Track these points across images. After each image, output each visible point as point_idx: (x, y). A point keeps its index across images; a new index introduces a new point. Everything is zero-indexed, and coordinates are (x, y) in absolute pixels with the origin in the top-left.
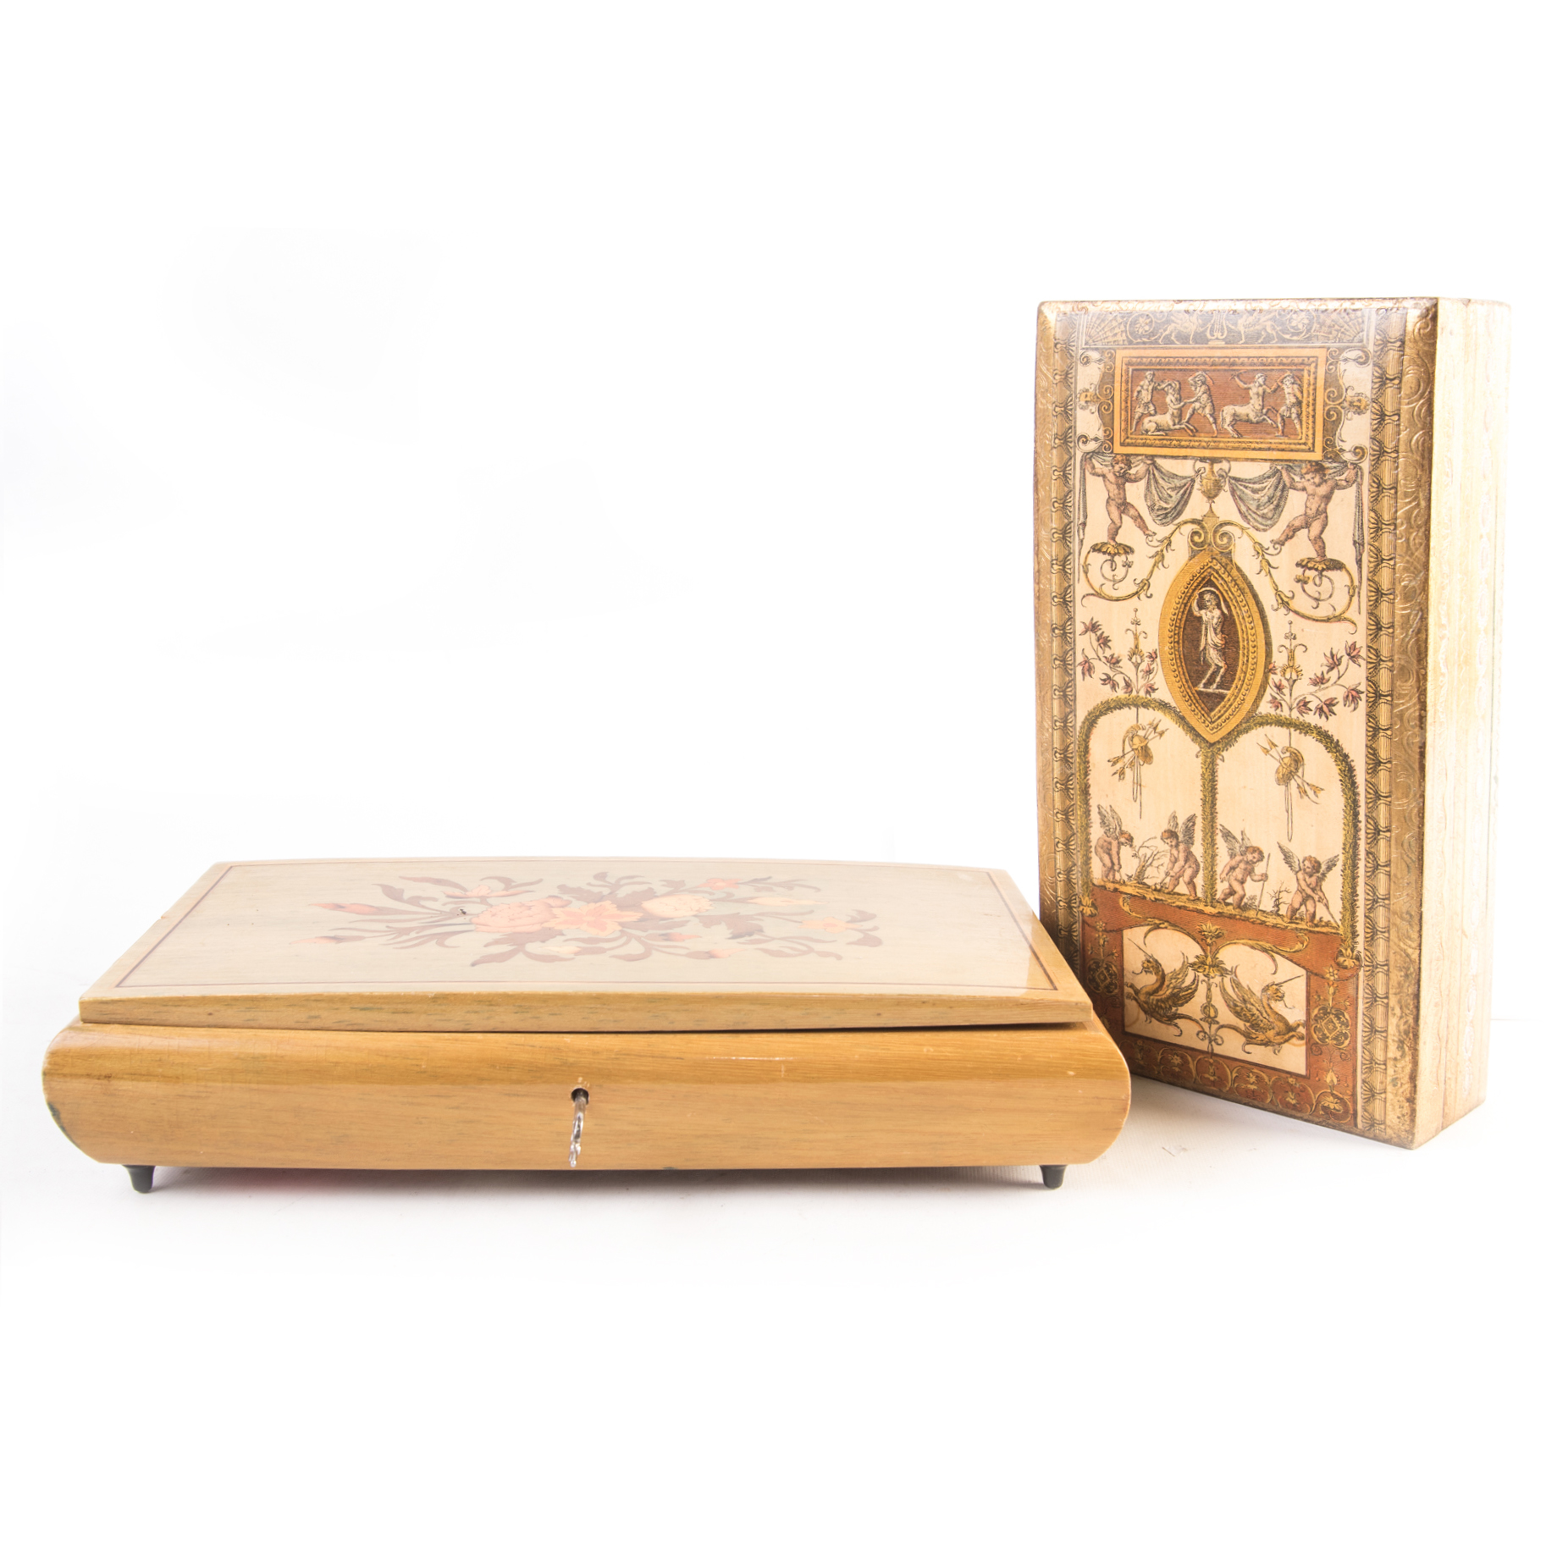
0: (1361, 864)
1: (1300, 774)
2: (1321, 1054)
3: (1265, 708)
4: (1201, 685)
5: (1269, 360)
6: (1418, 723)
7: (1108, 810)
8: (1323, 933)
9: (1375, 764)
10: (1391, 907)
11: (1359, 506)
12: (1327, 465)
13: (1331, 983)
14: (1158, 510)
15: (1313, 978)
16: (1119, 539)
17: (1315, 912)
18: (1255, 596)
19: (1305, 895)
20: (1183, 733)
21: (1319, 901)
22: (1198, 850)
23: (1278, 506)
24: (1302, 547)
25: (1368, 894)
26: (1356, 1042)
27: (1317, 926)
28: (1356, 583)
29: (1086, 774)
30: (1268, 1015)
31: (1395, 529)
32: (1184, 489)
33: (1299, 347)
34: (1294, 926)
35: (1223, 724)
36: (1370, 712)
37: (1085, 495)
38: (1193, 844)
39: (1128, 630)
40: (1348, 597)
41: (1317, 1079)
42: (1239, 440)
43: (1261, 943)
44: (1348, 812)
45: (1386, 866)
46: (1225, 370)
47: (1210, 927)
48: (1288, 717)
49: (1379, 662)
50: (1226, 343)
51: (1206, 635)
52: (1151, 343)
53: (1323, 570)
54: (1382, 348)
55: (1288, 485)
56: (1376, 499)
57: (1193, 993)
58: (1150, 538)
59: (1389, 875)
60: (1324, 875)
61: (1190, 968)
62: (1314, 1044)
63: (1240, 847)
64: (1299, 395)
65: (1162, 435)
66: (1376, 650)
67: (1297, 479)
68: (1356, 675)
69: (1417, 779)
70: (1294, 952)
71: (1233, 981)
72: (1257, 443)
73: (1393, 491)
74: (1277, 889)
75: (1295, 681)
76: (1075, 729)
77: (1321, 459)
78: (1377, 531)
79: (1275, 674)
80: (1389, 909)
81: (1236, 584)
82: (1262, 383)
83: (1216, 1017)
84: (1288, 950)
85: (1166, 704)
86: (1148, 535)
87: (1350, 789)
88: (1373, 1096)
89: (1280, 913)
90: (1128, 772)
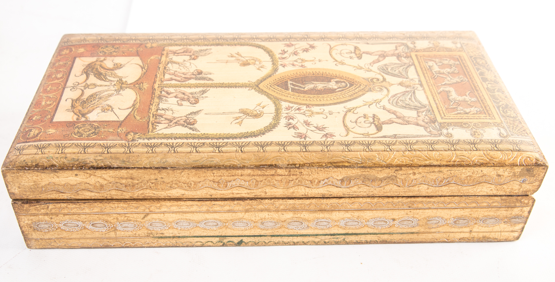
0: (196, 141)
1: (248, 117)
2: (67, 127)
3: (284, 105)
4: (291, 82)
5: (486, 103)
6: (291, 163)
7: (209, 52)
8: (148, 126)
9: (262, 145)
10: (169, 154)
11: (417, 136)
12: (436, 124)
13: (116, 130)
14: (386, 68)
15: (118, 124)
16: (363, 55)
17: (161, 123)
18: (350, 100)
19: (171, 120)
20: (262, 76)
21: (169, 125)
22: (192, 82)
23: (405, 107)
24: (384, 116)
25: (176, 144)
26: (77, 140)
27: (153, 124)
28: (371, 136)
29: (228, 45)
30: (92, 107)
31: (409, 151)
32: (401, 75)
33: (497, 113)
34: (151, 116)
35: (271, 90)
36: (294, 143)
37: (384, 44)
38: (196, 80)
39: (315, 58)
40: (362, 133)
41: (50, 126)
42: (437, 94)
43: (138, 104)
44: (228, 135)
45: (196, 151)
46: (472, 88)
47: (146, 86)
48: (282, 113)
49: (326, 146)
50: (486, 88)
51: (321, 84)
52: (474, 64)
53: (375, 124)
54: (512, 143)
55: (419, 110)
56: (424, 143)
57: (103, 80)
58: (369, 65)
59: (190, 153)
60: (186, 126)
61: (119, 79)
62: (74, 124)
63: (197, 96)
64: (471, 113)
65: (427, 68)
66: (333, 144)
67: (424, 113)
68: (316, 136)
69: (254, 164)
70: (134, 116)
71: (113, 94)
72: (438, 99)
73: (431, 149)
74: (174, 109)
75: (305, 115)
76: (253, 41)
77: (439, 121)
78: (405, 143)
79: (307, 108)
80: (168, 153)
81: (354, 94)
82: (472, 100)
83: (89, 88)
84: (135, 114)
85: (277, 71)
86: (370, 64)
87: (243, 136)
88: (40, 149)
89: (159, 111)
90: (234, 58)
